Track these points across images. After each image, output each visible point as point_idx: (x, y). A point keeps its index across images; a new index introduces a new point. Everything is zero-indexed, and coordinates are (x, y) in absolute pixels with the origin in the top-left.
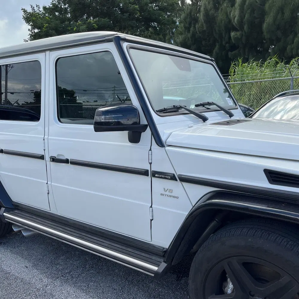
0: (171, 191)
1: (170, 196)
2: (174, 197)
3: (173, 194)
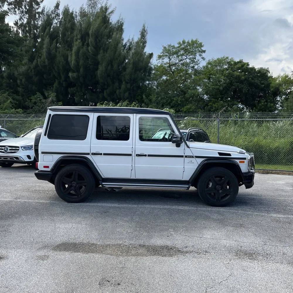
3: (192, 162)
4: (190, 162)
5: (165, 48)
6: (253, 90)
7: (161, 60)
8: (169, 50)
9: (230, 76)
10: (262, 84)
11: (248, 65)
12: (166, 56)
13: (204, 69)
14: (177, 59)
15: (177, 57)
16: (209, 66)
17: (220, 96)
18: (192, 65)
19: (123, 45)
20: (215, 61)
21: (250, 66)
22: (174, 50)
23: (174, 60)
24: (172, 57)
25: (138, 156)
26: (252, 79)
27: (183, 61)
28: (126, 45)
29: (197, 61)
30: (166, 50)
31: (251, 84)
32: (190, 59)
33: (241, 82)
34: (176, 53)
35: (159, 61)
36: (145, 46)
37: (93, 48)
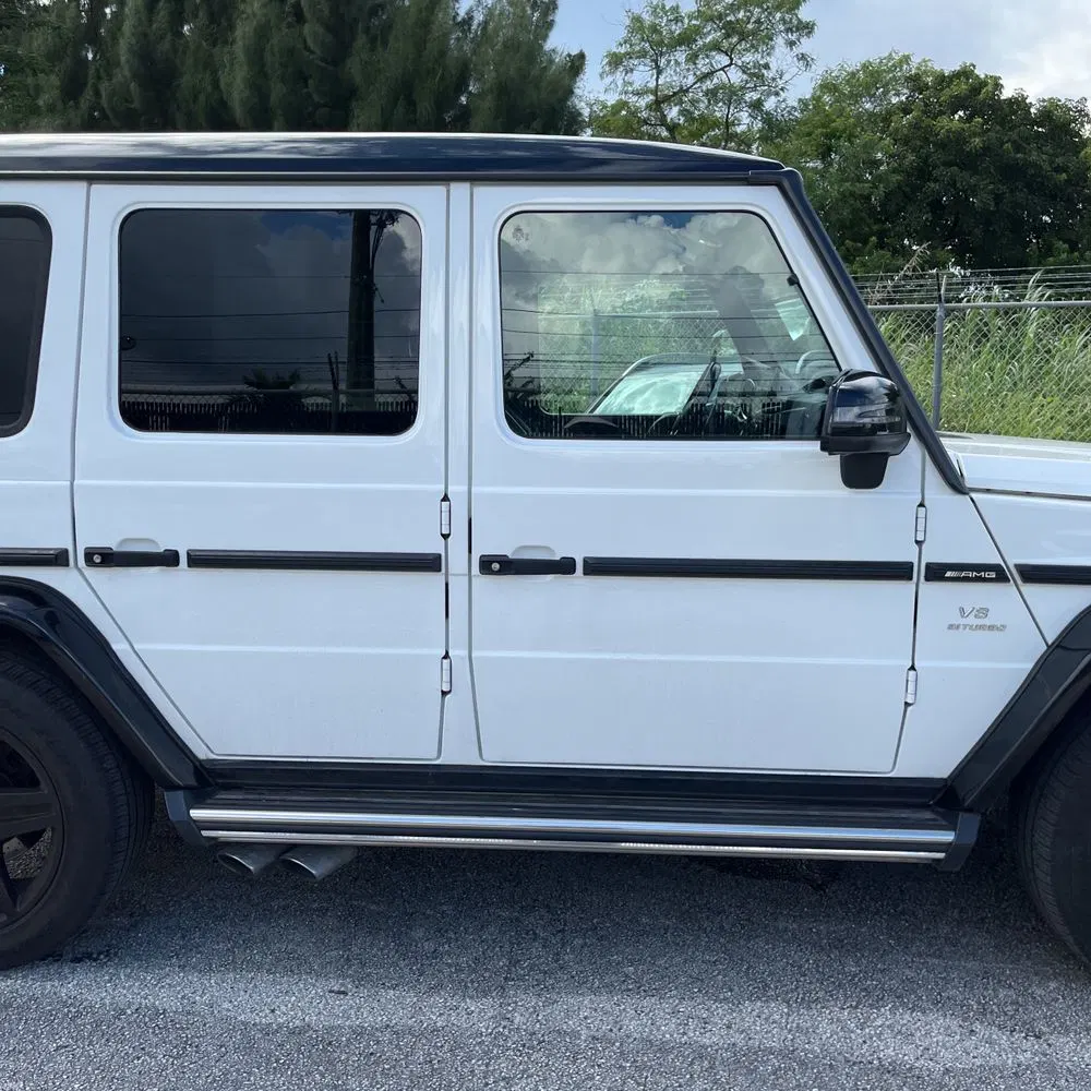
0: (984, 612)
1: (981, 627)
2: (991, 628)
3: (987, 622)
4: (972, 620)
5: (637, 19)
6: (1020, 196)
7: (619, 76)
8: (655, 29)
9: (919, 136)
10: (1058, 170)
11: (998, 86)
12: (643, 54)
13: (802, 111)
14: (688, 70)
15: (687, 61)
16: (826, 98)
17: (875, 228)
18: (755, 96)
19: (459, 19)
20: (853, 75)
21: (1007, 94)
22: (677, 29)
23: (678, 72)
24: (669, 61)
25: (500, 572)
26: (1018, 149)
27: (715, 80)
28: (471, 18)
29: (774, 79)
30: (641, 28)
31: (1011, 172)
32: (744, 69)
33: (969, 162)
34: (686, 39)
35: (610, 79)
36: (550, 25)
37: (320, 30)
